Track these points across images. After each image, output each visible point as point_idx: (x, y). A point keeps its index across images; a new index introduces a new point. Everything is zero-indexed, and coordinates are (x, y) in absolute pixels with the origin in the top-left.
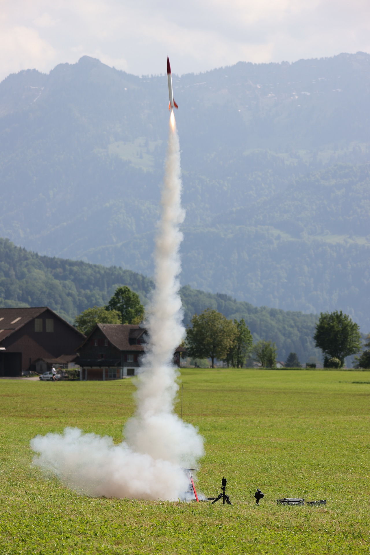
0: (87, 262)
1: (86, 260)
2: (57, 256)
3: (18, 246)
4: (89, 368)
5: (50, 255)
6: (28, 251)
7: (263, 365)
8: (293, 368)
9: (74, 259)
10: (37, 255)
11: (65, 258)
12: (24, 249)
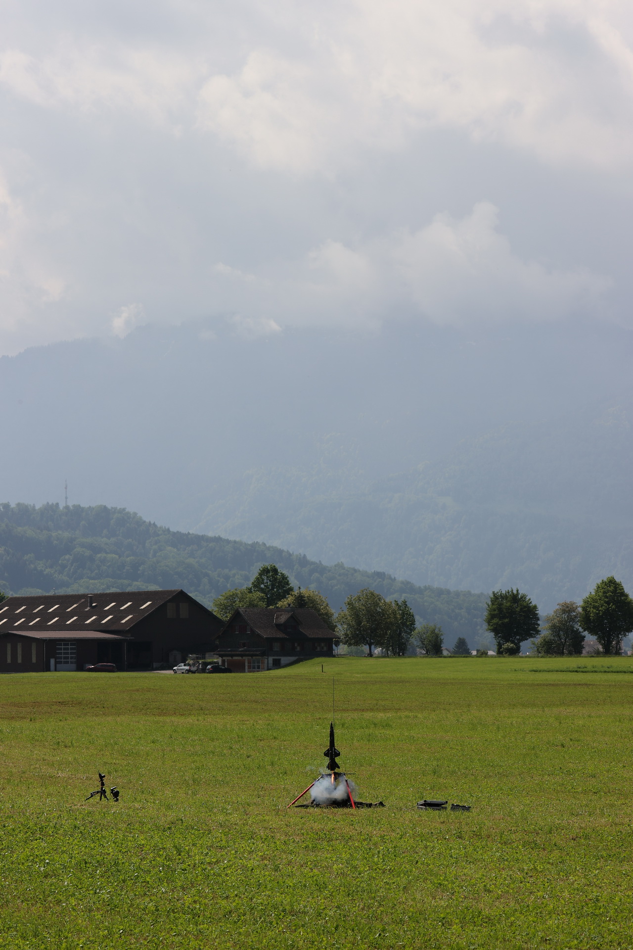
0: (226, 538)
1: (224, 536)
2: (191, 532)
3: (147, 521)
4: (230, 658)
5: (183, 530)
6: (159, 526)
7: (427, 653)
8: (463, 656)
9: (211, 534)
10: (168, 529)
11: (200, 534)
12: (154, 524)
